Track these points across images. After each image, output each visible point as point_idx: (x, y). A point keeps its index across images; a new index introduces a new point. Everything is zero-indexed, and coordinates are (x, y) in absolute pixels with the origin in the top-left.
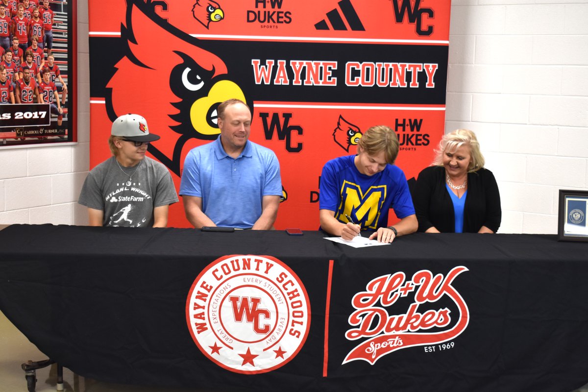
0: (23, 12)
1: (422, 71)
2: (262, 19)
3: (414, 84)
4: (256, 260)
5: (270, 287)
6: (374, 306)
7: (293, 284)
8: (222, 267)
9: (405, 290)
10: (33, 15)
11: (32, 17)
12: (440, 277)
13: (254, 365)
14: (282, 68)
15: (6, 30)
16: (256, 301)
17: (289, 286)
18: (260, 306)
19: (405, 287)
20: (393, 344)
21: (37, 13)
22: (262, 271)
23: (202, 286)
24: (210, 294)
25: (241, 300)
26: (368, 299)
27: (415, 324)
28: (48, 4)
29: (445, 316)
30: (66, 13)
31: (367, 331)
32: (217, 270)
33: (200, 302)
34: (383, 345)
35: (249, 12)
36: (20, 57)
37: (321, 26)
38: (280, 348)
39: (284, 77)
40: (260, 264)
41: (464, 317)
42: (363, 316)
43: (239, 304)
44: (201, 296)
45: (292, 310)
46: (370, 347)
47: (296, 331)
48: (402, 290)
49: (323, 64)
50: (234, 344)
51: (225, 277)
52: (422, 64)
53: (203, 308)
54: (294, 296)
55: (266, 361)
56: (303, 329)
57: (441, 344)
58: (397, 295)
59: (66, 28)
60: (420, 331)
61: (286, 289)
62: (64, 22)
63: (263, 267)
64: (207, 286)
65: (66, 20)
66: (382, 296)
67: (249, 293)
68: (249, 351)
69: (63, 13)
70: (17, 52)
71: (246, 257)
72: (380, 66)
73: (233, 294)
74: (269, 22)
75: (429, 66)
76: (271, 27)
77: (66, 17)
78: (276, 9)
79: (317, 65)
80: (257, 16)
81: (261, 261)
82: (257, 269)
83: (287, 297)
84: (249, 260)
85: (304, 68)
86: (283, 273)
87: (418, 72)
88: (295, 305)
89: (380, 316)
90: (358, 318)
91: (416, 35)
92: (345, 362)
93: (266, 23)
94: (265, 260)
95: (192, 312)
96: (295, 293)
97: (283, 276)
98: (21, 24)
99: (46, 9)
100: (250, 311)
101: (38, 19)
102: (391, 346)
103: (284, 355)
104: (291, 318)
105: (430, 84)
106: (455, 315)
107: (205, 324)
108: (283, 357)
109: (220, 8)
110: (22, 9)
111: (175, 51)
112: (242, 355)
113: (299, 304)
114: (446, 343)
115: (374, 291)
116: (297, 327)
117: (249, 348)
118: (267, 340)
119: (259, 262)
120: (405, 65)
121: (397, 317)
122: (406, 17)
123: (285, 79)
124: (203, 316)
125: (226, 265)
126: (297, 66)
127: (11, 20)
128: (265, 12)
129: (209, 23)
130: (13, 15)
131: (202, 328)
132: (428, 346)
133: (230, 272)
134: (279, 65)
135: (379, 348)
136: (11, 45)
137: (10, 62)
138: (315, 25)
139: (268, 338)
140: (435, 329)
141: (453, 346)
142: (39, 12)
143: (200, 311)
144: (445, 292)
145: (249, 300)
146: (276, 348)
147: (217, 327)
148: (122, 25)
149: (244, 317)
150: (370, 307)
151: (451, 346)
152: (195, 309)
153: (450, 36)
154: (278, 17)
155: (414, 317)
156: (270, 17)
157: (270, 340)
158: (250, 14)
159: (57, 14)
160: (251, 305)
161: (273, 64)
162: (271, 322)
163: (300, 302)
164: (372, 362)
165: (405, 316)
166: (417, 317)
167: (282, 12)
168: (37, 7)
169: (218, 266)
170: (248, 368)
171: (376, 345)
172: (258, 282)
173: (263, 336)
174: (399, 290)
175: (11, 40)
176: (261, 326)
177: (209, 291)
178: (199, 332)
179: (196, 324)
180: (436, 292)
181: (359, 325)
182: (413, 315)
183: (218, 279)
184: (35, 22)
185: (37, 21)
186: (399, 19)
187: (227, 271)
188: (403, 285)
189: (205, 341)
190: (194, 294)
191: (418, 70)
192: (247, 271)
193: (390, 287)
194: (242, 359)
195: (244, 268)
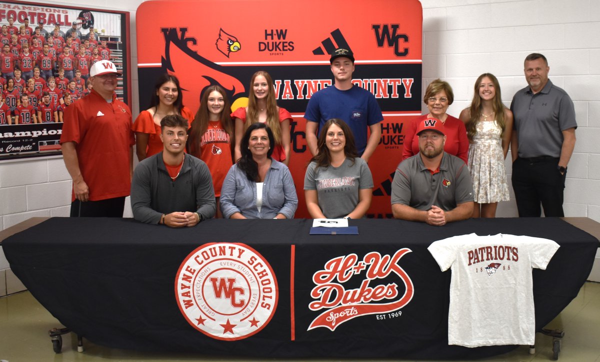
0: (84, 51)
1: (400, 84)
2: (271, 48)
3: (395, 95)
4: (230, 248)
5: (243, 269)
6: (331, 282)
7: (262, 266)
8: (202, 253)
9: (358, 269)
10: (92, 53)
11: (92, 54)
12: (387, 257)
13: (233, 333)
14: (288, 86)
15: (70, 65)
16: (232, 281)
17: (258, 267)
18: (235, 285)
19: (358, 266)
20: (349, 313)
21: (96, 51)
22: (235, 257)
23: (187, 270)
24: (194, 276)
25: (219, 280)
26: (326, 276)
27: (368, 297)
28: (106, 44)
29: (393, 290)
30: (121, 51)
31: (327, 303)
32: (198, 256)
33: (186, 283)
34: (341, 315)
35: (260, 43)
36: (82, 85)
37: (318, 52)
38: (254, 318)
39: (290, 93)
40: (234, 250)
41: (410, 290)
42: (323, 290)
43: (218, 284)
44: (187, 278)
45: (262, 287)
46: (330, 316)
47: (267, 304)
48: (355, 268)
49: (321, 82)
50: (216, 316)
51: (205, 262)
52: (400, 79)
53: (189, 287)
54: (264, 276)
55: (243, 330)
56: (272, 302)
57: (391, 313)
58: (351, 273)
59: (121, 61)
60: (372, 302)
61: (256, 270)
62: (120, 57)
63: (236, 253)
64: (191, 269)
65: (121, 56)
66: (338, 274)
67: (226, 275)
68: (228, 322)
69: (118, 50)
70: (80, 81)
71: (222, 245)
72: (366, 82)
73: (213, 276)
74: (276, 50)
75: (406, 80)
76: (278, 54)
77: (121, 53)
78: (282, 40)
79: (316, 83)
80: (267, 46)
81: (234, 248)
82: (231, 255)
83: (258, 277)
84: (224, 247)
85: (306, 85)
86: (253, 257)
87: (398, 86)
88: (264, 283)
89: (337, 290)
90: (318, 292)
91: (395, 56)
92: (309, 329)
93: (274, 51)
94: (238, 247)
95: (180, 291)
96: (264, 273)
97: (253, 259)
98: (82, 60)
99: (104, 48)
100: (228, 290)
101: (98, 55)
102: (348, 315)
103: (258, 324)
104: (262, 294)
105: (408, 95)
106: (401, 289)
107: (191, 301)
108: (257, 326)
109: (237, 41)
110: (84, 49)
111: (203, 76)
112: (223, 326)
113: (267, 282)
114: (395, 312)
115: (331, 270)
116: (267, 301)
117: (228, 320)
118: (243, 312)
119: (232, 248)
120: (387, 81)
121: (352, 291)
122: (386, 43)
123: (291, 95)
124: (189, 294)
125: (205, 252)
126: (300, 84)
127: (74, 58)
128: (273, 43)
129: (229, 53)
130: (76, 53)
131: (189, 304)
132: (379, 314)
133: (209, 258)
134: (285, 84)
135: (338, 317)
136: (75, 76)
137: (74, 90)
138: (313, 51)
139: (244, 311)
140: (385, 301)
141: (400, 314)
142: (98, 51)
143: (186, 290)
144: (392, 270)
145: (226, 280)
146: (251, 318)
147: (201, 303)
148: (162, 57)
149: (223, 294)
150: (328, 283)
151: (399, 315)
152: (182, 288)
153: (422, 56)
154: (284, 46)
155: (366, 291)
156: (277, 46)
157: (246, 312)
158: (261, 44)
159: (114, 51)
160: (228, 284)
161: (281, 84)
162: (245, 297)
163: (268, 280)
164: (333, 329)
165: (359, 290)
166: (369, 291)
167: (286, 42)
168: (96, 46)
169: (199, 253)
170: (228, 335)
171: (335, 315)
172: (233, 265)
173: (240, 309)
174: (353, 269)
175: (74, 72)
176: (237, 301)
177: (193, 273)
178: (186, 308)
179: (184, 301)
180: (384, 270)
181: (320, 298)
182: (365, 290)
183: (200, 264)
184: (95, 58)
185: (97, 57)
186: (380, 43)
187: (206, 257)
188: (356, 264)
189: (192, 314)
190: (181, 276)
191: (397, 84)
192: (223, 257)
193: (345, 267)
194: (223, 329)
195: (220, 255)
